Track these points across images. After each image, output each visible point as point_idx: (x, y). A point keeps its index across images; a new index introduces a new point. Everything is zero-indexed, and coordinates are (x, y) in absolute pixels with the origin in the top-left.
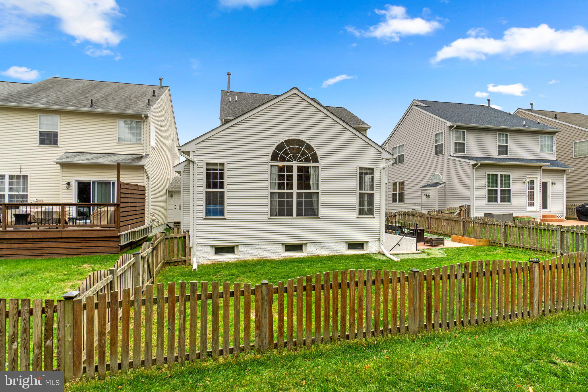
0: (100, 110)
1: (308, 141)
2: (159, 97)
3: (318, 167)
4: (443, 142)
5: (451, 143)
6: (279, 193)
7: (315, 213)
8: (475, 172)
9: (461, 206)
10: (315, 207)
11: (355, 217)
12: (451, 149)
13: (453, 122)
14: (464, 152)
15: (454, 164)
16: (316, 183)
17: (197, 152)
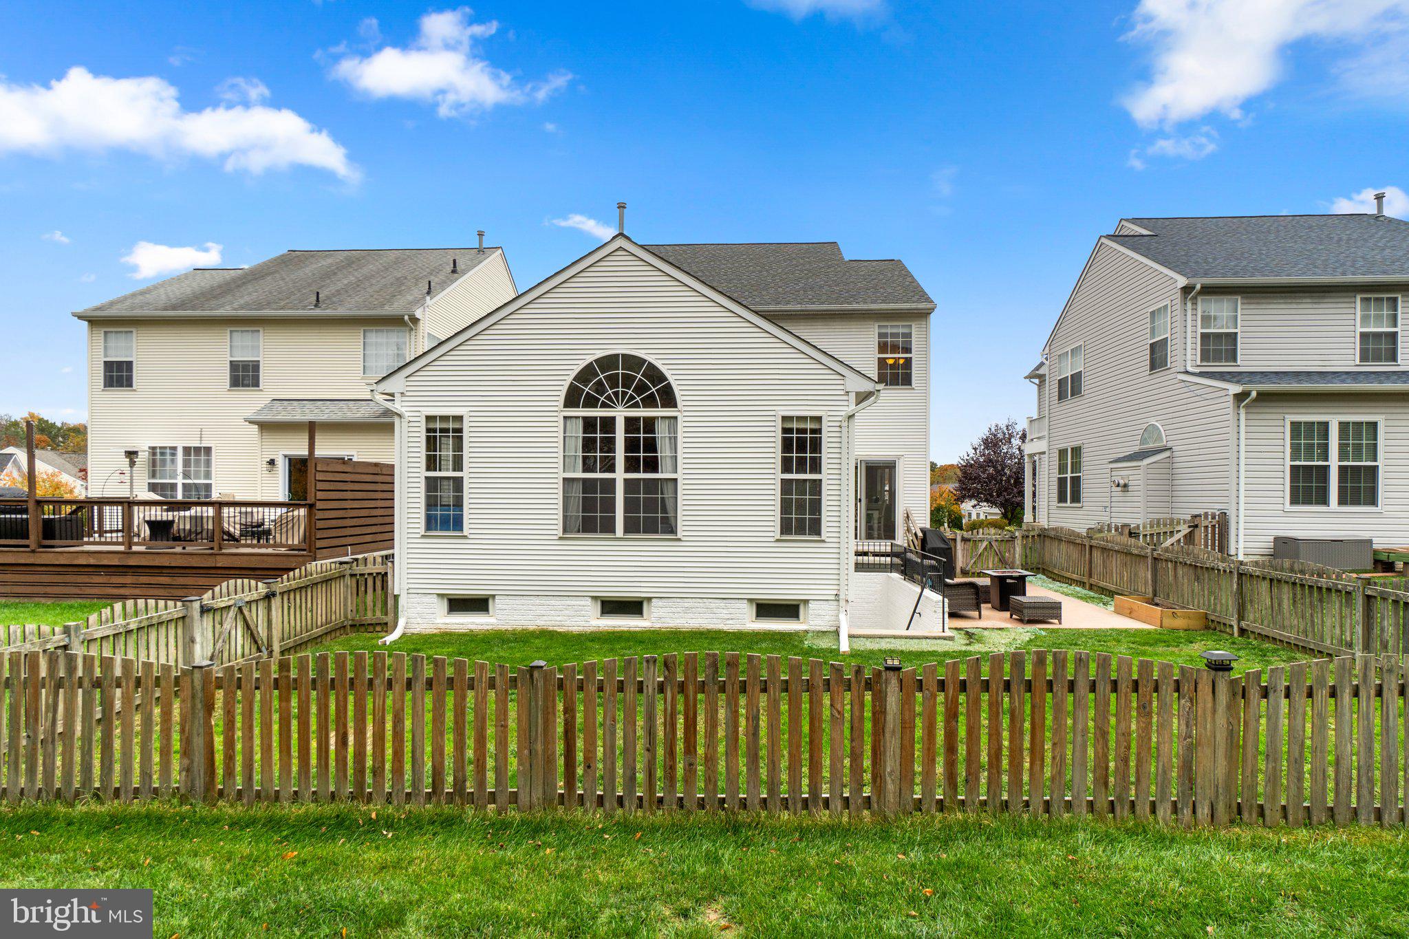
0: (329, 312)
1: (650, 359)
2: (464, 272)
3: (676, 418)
4: (1168, 335)
5: (1189, 335)
6: (585, 481)
7: (669, 527)
8: (1243, 416)
9: (1196, 516)
10: (671, 514)
11: (772, 539)
12: (1189, 352)
13: (1193, 276)
14: (1235, 359)
15: (1191, 394)
16: (672, 457)
17: (408, 394)
